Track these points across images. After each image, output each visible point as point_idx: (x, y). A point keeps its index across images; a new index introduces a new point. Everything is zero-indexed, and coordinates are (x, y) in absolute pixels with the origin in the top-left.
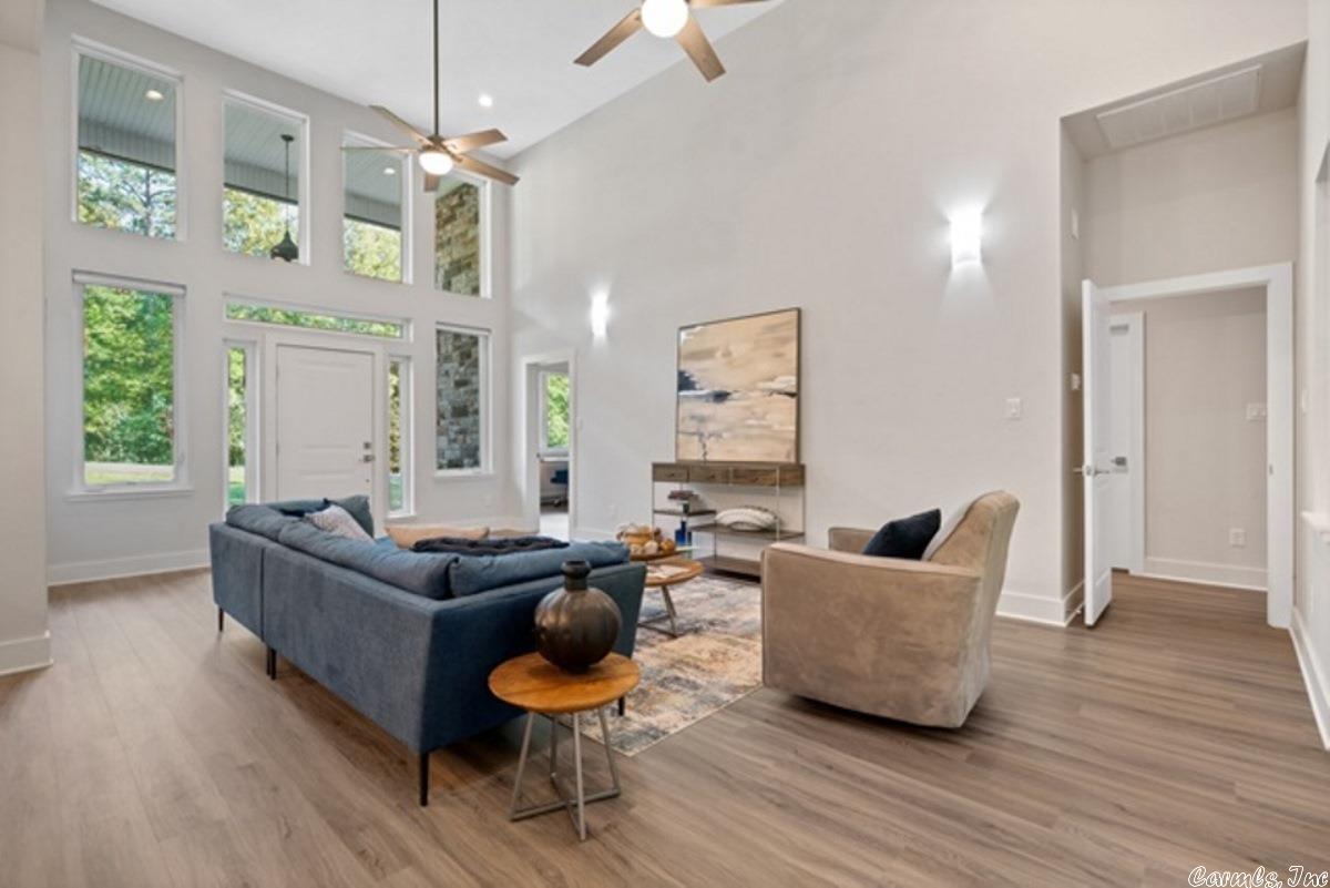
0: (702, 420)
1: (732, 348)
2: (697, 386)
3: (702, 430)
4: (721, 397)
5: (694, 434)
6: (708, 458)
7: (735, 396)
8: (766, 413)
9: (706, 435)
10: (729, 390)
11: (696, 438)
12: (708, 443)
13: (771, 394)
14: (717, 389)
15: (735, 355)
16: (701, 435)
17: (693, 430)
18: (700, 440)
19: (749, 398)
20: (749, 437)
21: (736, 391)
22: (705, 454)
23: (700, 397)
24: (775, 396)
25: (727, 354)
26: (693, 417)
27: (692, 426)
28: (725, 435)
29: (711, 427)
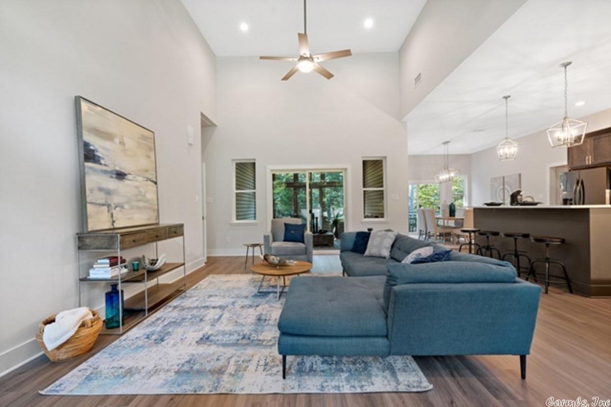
0: (108, 192)
1: (125, 140)
2: (102, 162)
3: (109, 202)
4: (121, 176)
5: (103, 205)
6: (116, 225)
7: (129, 177)
8: (145, 193)
9: (113, 206)
10: (126, 173)
11: (106, 208)
12: (114, 212)
13: (147, 181)
14: (117, 168)
15: (127, 146)
16: (109, 206)
17: (103, 202)
18: (108, 211)
19: (136, 181)
20: (139, 208)
21: (130, 174)
22: (114, 222)
23: (106, 172)
24: (149, 182)
25: (122, 143)
26: (101, 190)
27: (100, 197)
28: (126, 206)
29: (115, 200)
